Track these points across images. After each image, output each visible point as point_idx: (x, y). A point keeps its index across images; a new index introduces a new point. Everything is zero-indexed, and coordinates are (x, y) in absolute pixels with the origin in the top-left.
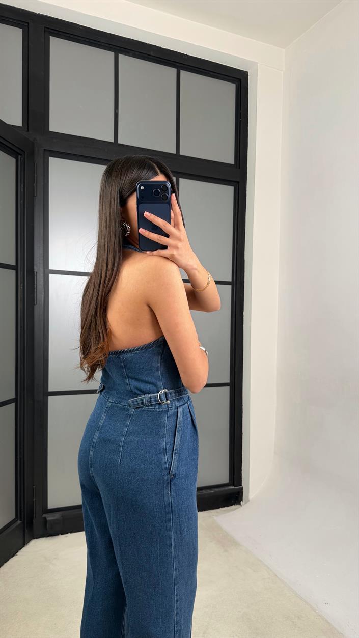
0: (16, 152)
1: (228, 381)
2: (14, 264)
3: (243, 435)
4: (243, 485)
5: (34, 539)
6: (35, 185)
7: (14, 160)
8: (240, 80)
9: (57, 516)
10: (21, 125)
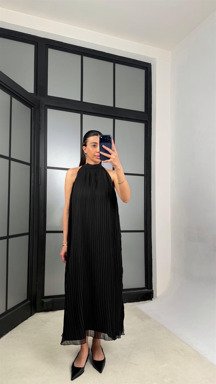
1: (144, 230)
3: (153, 260)
4: (153, 289)
5: (37, 312)
6: (40, 122)
7: (30, 110)
8: (147, 68)
9: (49, 300)
10: (33, 92)
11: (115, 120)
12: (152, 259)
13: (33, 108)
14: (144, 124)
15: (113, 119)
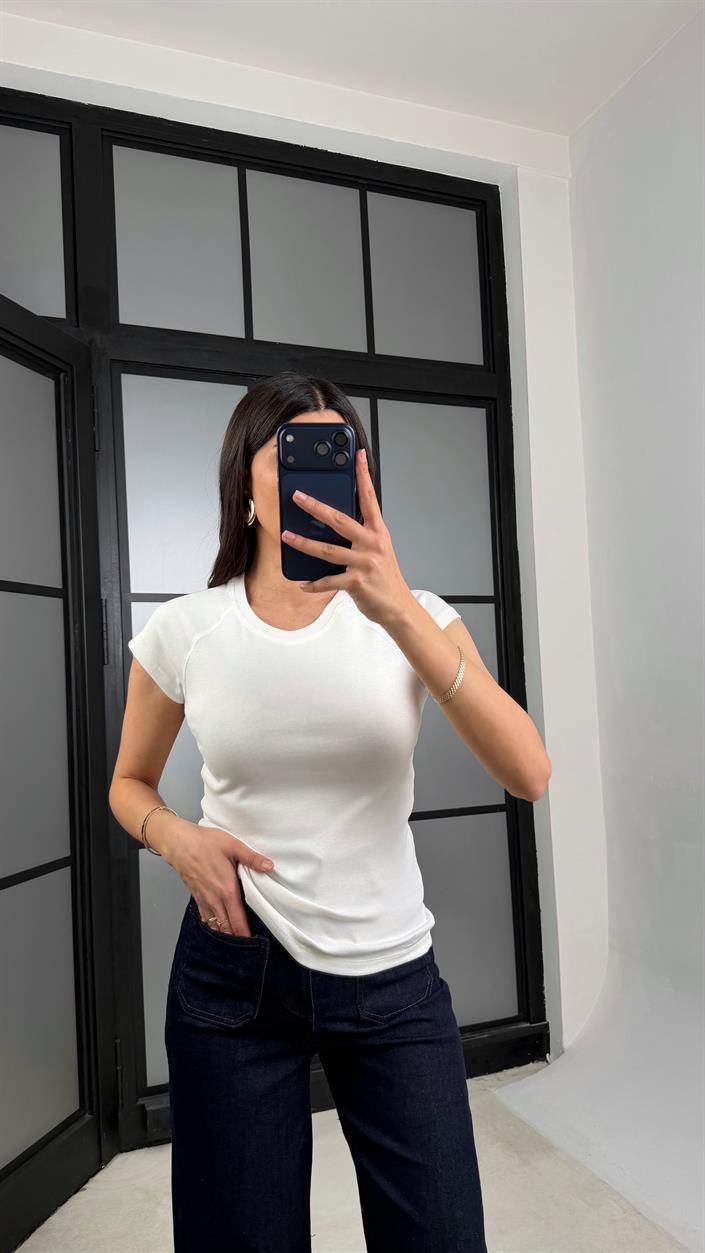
0: (54, 366)
1: (504, 802)
2: (60, 586)
3: (542, 913)
4: (548, 1018)
5: (121, 1152)
6: (95, 429)
7: (51, 383)
8: (484, 202)
10: (64, 316)
11: (379, 401)
12: (539, 910)
13: (62, 375)
14: (484, 410)
15: (368, 400)
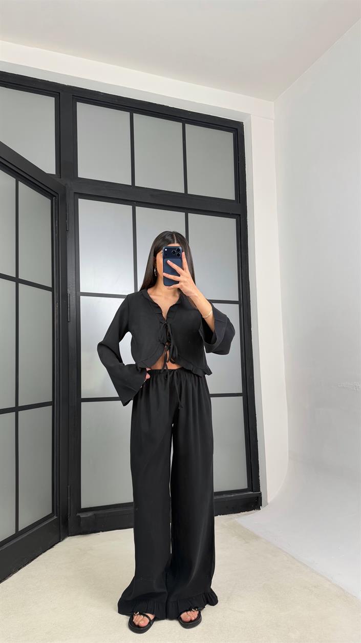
0: (50, 193)
1: (241, 392)
2: (50, 286)
4: (261, 490)
5: (69, 536)
6: (67, 221)
7: (49, 201)
9: (90, 514)
10: (55, 173)
11: (189, 214)
13: (54, 198)
14: (235, 220)
15: (184, 213)
